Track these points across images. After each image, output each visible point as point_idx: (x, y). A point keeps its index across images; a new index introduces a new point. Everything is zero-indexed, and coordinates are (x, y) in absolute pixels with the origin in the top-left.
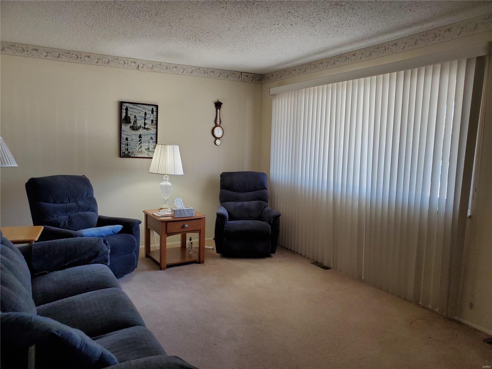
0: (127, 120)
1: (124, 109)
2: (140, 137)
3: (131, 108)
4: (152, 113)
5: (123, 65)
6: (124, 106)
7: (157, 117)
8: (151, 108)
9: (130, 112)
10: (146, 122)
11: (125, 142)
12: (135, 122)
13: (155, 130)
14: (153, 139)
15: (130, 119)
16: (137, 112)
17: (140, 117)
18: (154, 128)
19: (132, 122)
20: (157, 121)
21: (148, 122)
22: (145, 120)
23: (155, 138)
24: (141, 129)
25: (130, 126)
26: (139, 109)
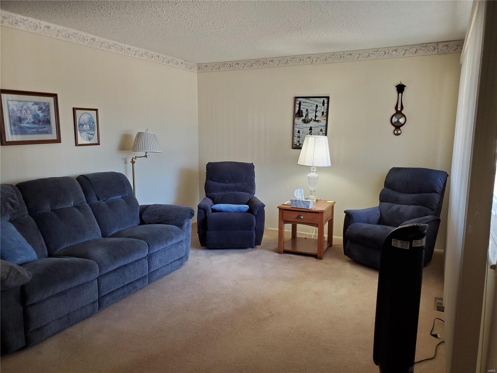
0: (299, 114)
1: (297, 104)
2: (311, 129)
3: (304, 102)
4: (323, 104)
5: (299, 63)
6: (298, 101)
7: (328, 109)
8: (322, 100)
9: (302, 106)
10: (317, 114)
11: (297, 134)
12: (307, 115)
13: (325, 122)
14: (322, 131)
15: (302, 113)
16: (309, 105)
17: (312, 110)
18: (325, 120)
19: (304, 116)
20: (327, 112)
21: (319, 114)
22: (316, 113)
23: (325, 130)
24: (312, 122)
25: (302, 119)
26: (311, 102)
